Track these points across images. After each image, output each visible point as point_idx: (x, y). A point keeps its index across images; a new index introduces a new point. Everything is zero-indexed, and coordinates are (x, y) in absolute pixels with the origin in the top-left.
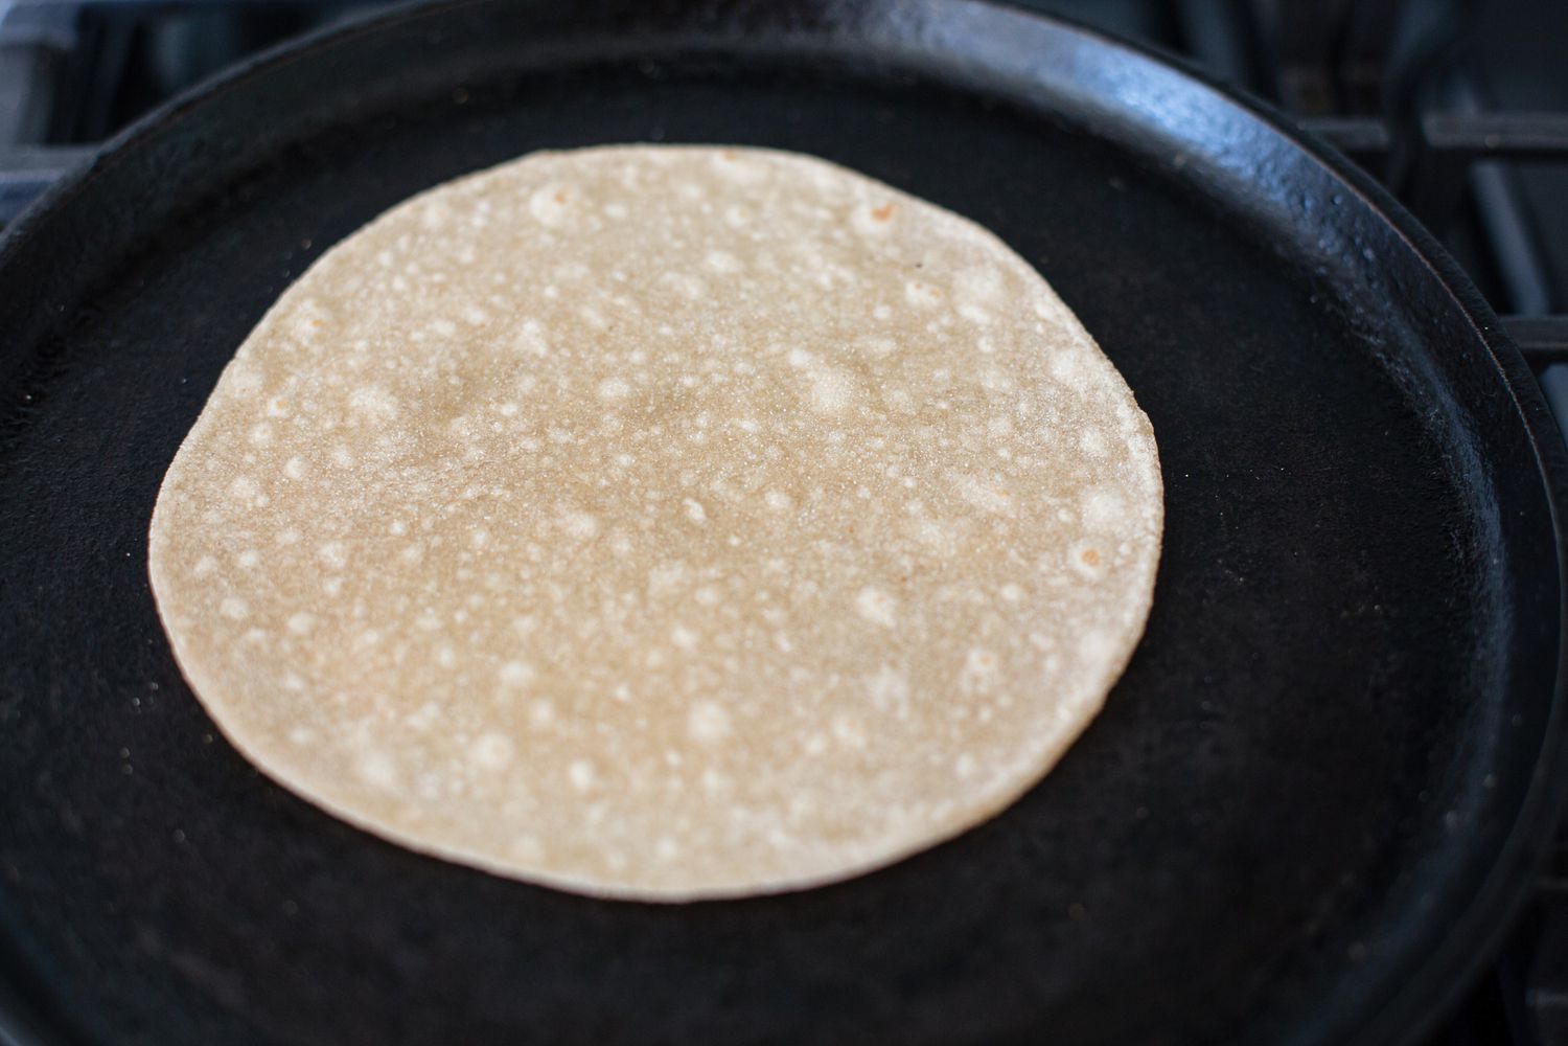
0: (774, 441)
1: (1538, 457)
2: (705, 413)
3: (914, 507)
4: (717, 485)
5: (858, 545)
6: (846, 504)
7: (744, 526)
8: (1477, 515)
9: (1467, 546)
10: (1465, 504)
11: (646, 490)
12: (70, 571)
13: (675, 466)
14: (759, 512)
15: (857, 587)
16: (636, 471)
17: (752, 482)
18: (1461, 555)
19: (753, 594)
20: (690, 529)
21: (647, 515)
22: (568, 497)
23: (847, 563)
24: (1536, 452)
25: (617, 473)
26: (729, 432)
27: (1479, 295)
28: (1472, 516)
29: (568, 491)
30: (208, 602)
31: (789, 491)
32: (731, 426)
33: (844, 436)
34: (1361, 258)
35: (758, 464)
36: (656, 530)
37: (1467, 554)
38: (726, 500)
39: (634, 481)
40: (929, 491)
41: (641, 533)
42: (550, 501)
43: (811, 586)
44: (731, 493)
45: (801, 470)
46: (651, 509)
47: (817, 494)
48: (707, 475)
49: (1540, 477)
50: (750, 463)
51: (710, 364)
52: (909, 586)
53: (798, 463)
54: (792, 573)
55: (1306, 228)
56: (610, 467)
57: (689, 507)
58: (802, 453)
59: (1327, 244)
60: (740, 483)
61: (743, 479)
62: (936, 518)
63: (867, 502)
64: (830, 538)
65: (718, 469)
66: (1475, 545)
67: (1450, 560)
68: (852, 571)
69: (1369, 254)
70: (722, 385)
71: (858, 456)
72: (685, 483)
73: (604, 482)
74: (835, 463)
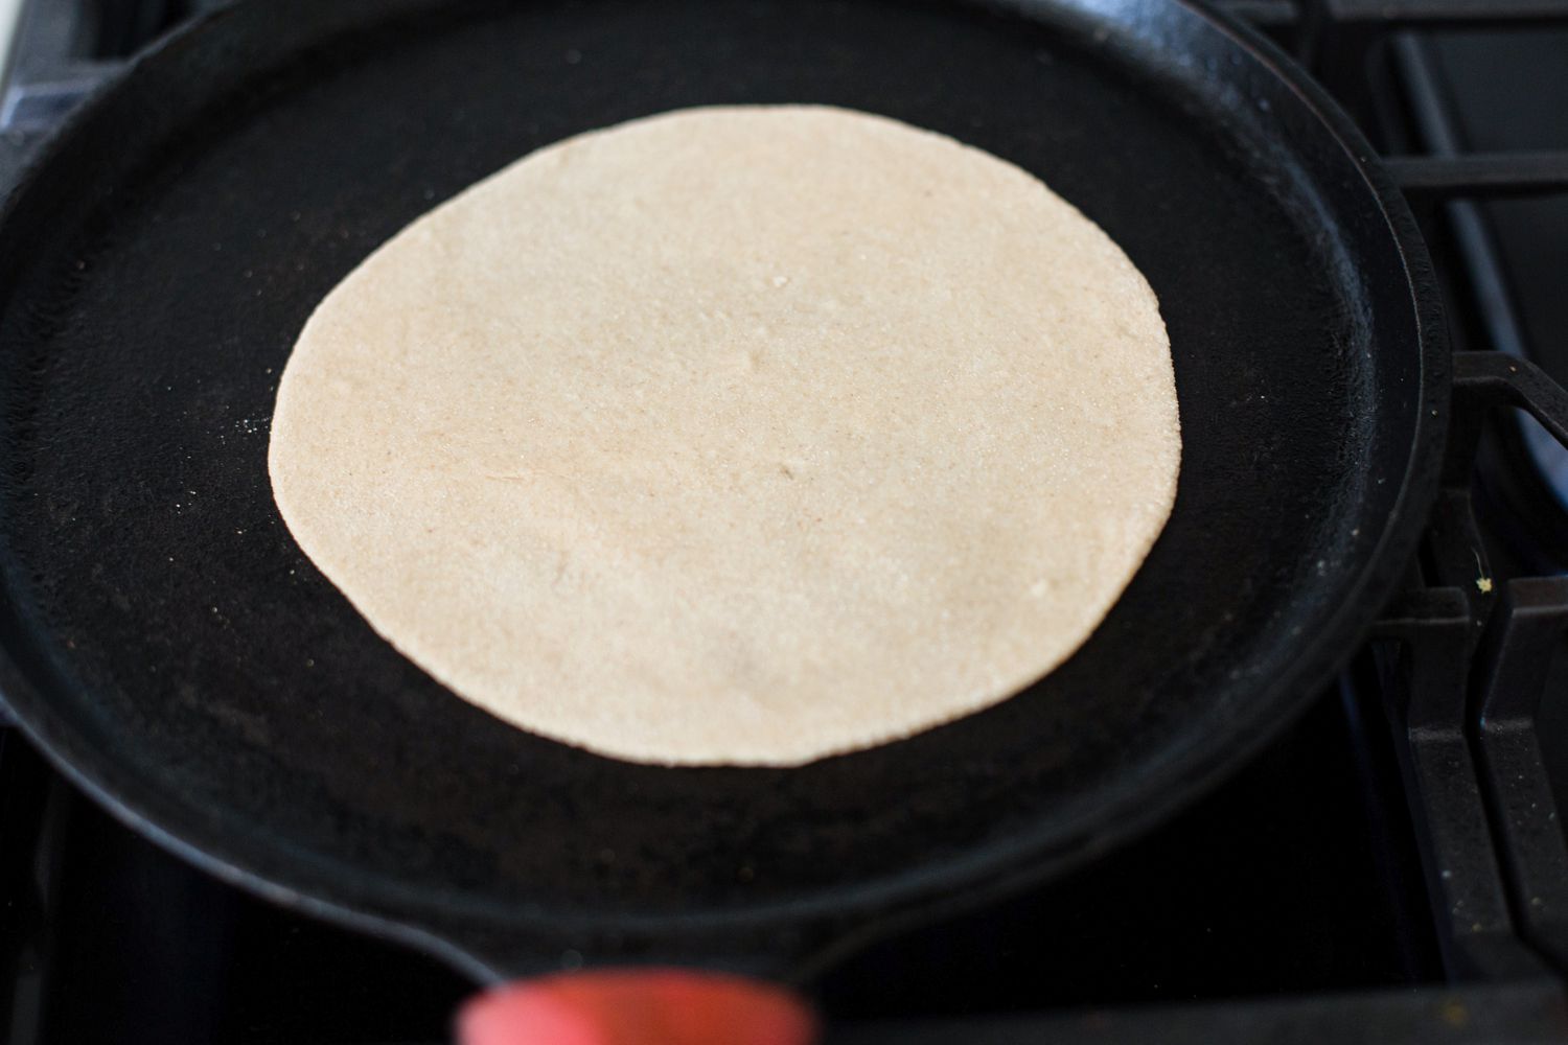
1: (1405, 263)
8: (1355, 320)
9: (1346, 345)
10: (1346, 310)
12: (119, 404)
18: (1340, 353)
24: (1403, 259)
27: (1357, 131)
28: (1351, 320)
34: (1258, 111)
37: (1345, 352)
49: (1406, 279)
55: (1210, 86)
59: (1229, 97)
66: (1353, 344)
67: (1332, 358)
69: (1264, 105)
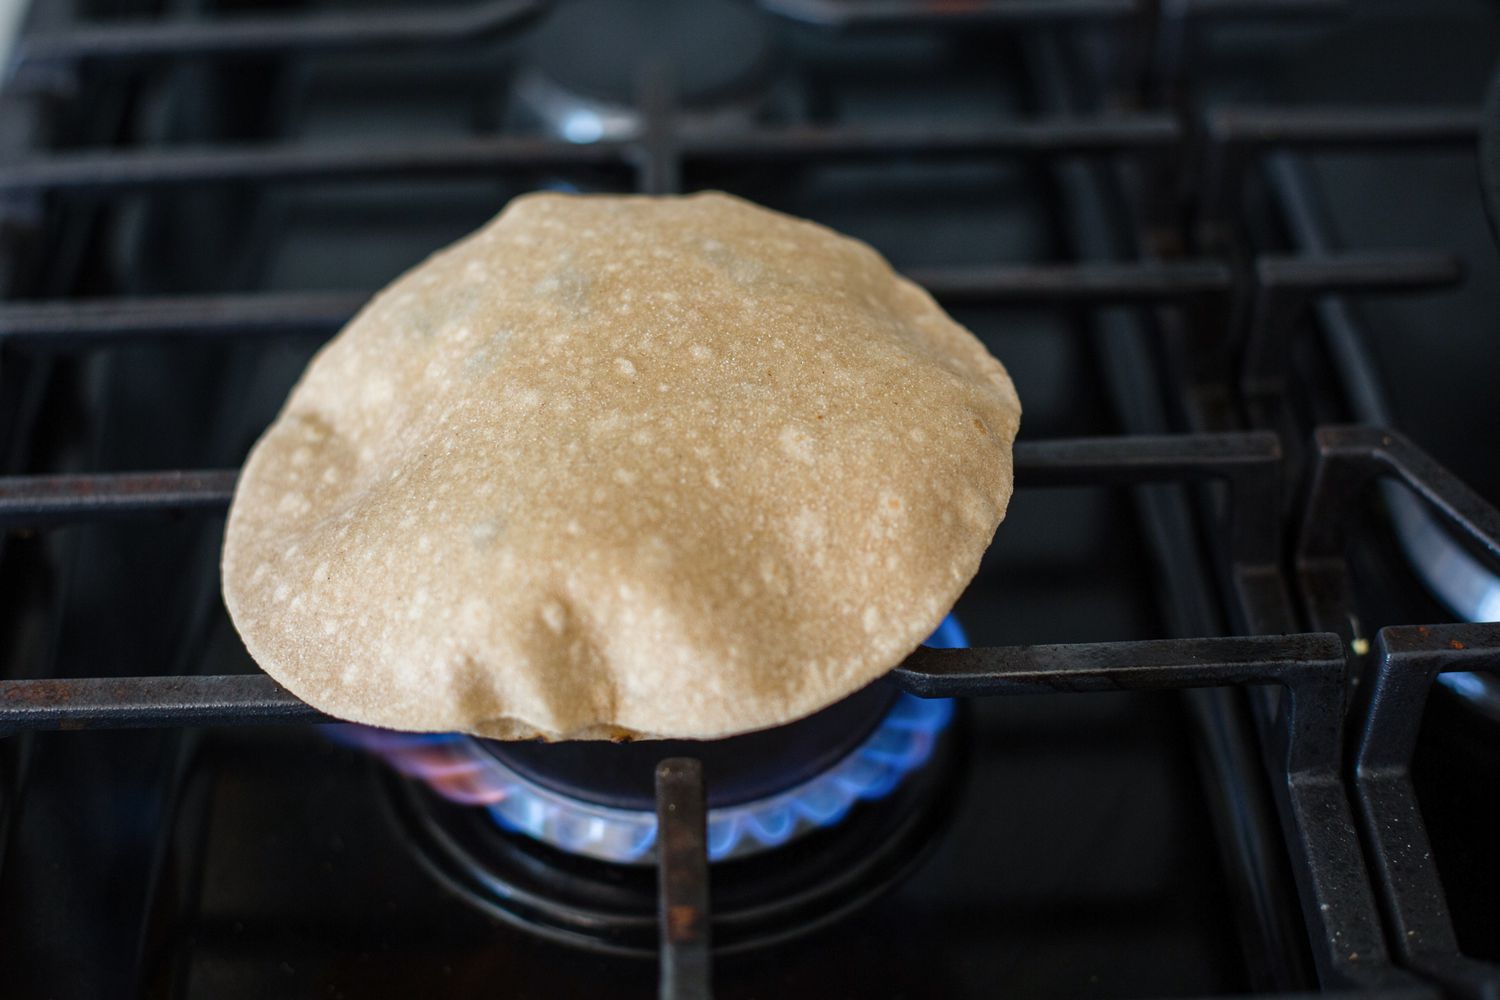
0: (693, 306)
2: (628, 290)
3: (826, 356)
4: (646, 344)
5: (776, 386)
6: (764, 353)
7: (671, 374)
11: (581, 358)
13: (605, 334)
14: (684, 363)
15: (776, 427)
16: (570, 345)
17: (675, 340)
19: (684, 433)
20: (622, 383)
21: (583, 378)
22: (514, 382)
23: (768, 403)
25: (554, 351)
26: (652, 303)
29: (514, 377)
30: (265, 599)
31: (711, 345)
32: (653, 297)
33: (756, 302)
35: (680, 325)
36: (592, 388)
38: (653, 355)
39: (569, 353)
40: (838, 346)
41: (578, 393)
42: (500, 391)
43: (737, 423)
44: (657, 350)
45: (720, 328)
46: (586, 372)
47: (736, 346)
48: (635, 338)
50: (673, 325)
51: (630, 253)
52: (826, 423)
53: (716, 323)
54: (718, 411)
56: (548, 347)
57: (619, 365)
58: (720, 315)
60: (665, 341)
61: (667, 338)
62: (846, 367)
63: (782, 352)
64: (751, 381)
65: (644, 332)
68: (772, 409)
70: (642, 267)
71: (771, 316)
72: (615, 346)
73: (543, 361)
74: (751, 322)
